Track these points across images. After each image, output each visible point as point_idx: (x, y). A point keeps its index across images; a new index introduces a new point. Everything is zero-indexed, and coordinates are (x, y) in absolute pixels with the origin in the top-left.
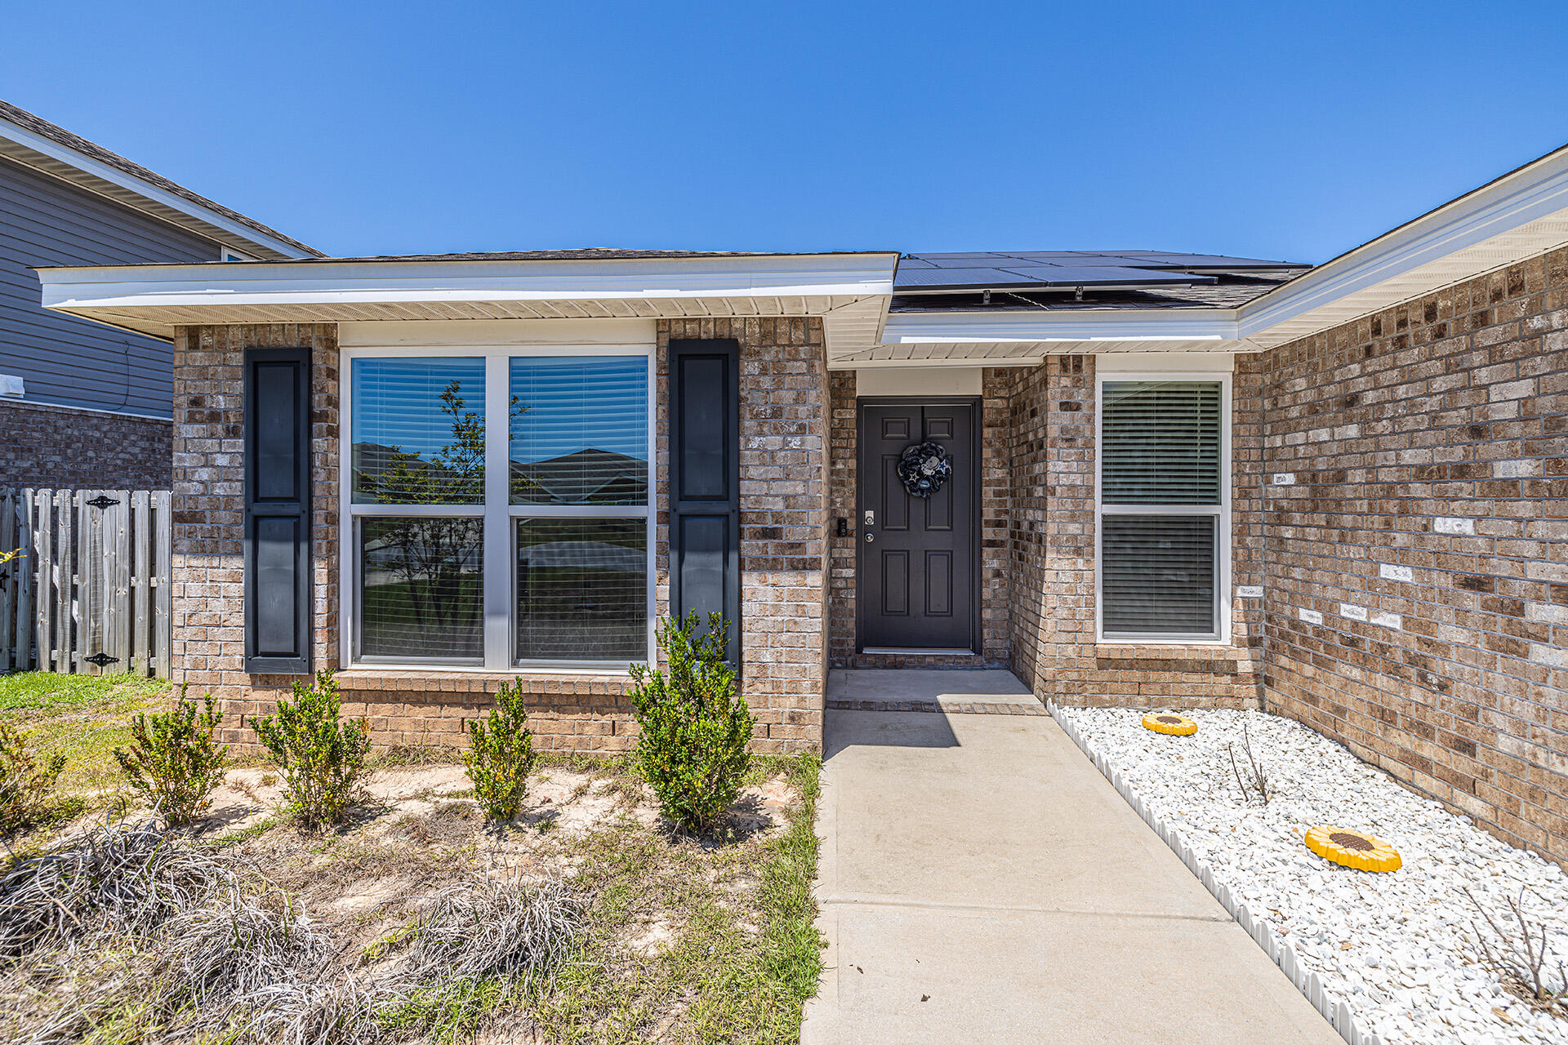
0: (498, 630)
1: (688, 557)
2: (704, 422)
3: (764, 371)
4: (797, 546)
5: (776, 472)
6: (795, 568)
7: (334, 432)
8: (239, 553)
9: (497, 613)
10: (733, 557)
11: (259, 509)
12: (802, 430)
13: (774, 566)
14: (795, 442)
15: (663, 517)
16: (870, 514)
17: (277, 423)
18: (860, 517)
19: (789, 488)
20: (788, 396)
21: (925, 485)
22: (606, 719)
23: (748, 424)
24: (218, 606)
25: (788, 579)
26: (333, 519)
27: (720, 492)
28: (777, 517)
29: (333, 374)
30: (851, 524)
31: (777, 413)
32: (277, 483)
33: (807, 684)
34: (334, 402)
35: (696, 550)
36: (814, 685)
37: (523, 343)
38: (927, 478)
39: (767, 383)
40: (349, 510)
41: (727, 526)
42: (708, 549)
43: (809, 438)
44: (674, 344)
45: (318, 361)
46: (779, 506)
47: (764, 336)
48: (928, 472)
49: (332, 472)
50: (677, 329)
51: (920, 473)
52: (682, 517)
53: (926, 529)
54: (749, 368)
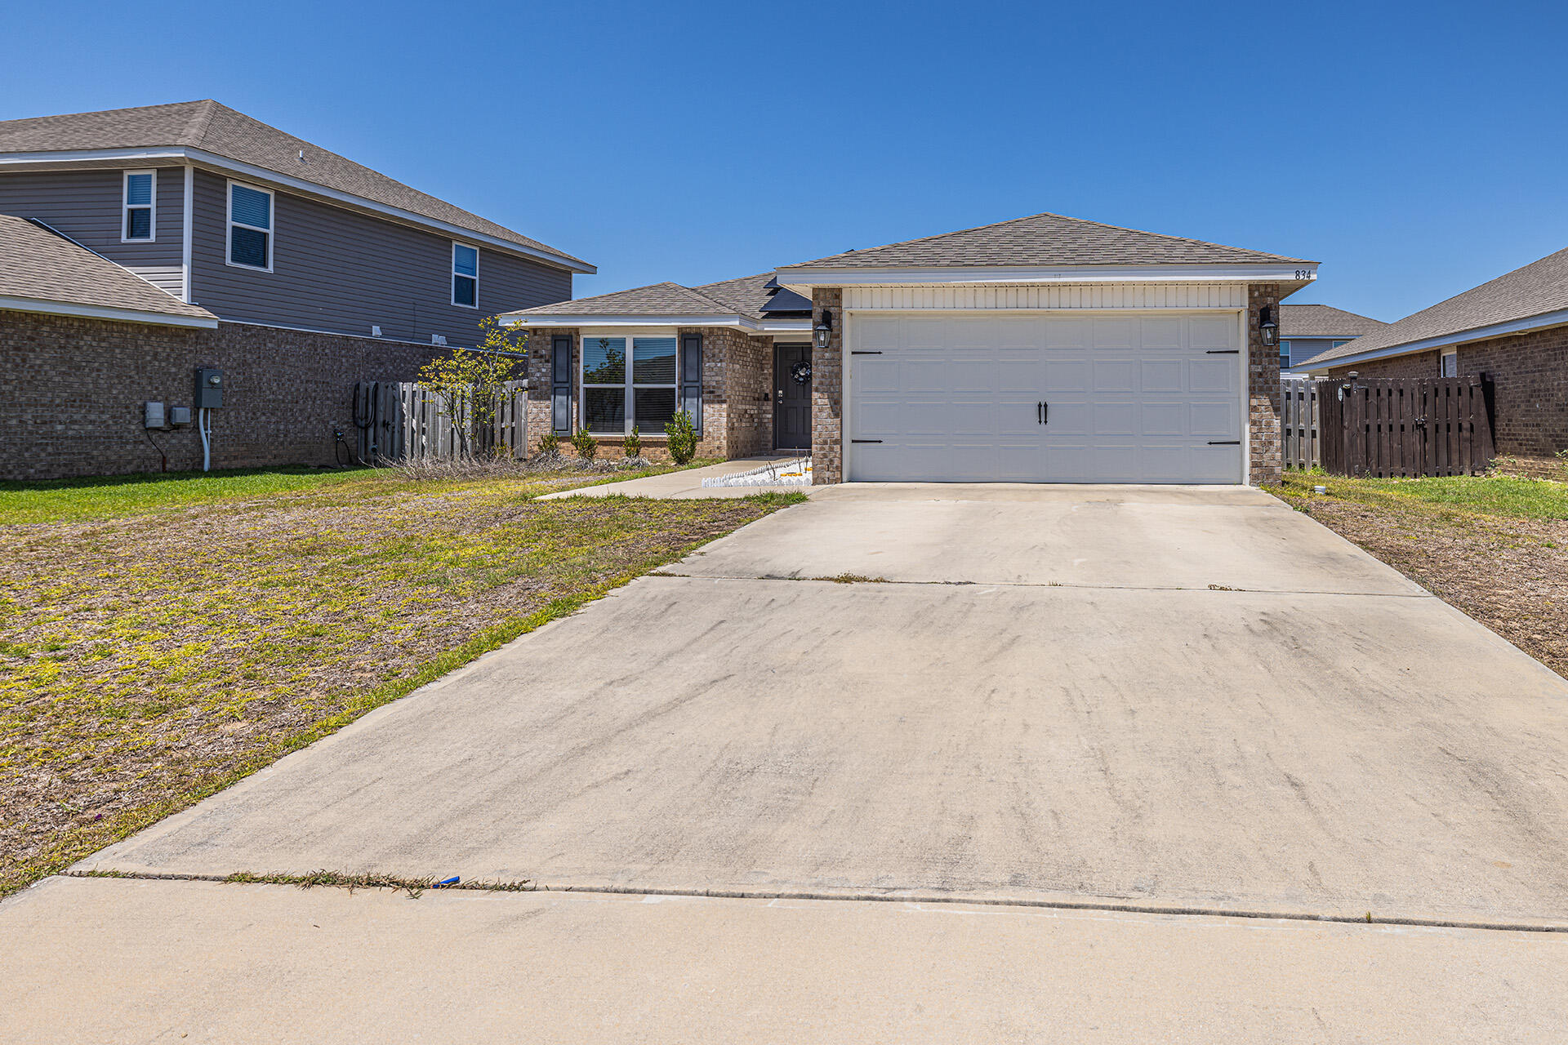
0: (629, 423)
1: (687, 399)
2: (692, 359)
3: (710, 343)
4: (719, 396)
5: (713, 374)
6: (719, 403)
7: (578, 361)
8: (550, 399)
9: (629, 418)
10: (700, 400)
11: (556, 385)
12: (721, 361)
13: (713, 402)
14: (719, 365)
15: (680, 387)
16: (781, 392)
17: (562, 359)
18: (776, 394)
19: (717, 378)
20: (717, 351)
21: (801, 379)
22: (662, 449)
23: (705, 359)
24: (542, 416)
25: (717, 406)
26: (578, 389)
27: (696, 379)
28: (714, 387)
29: (578, 343)
30: (770, 396)
31: (714, 356)
32: (562, 377)
33: (722, 437)
34: (578, 352)
35: (689, 397)
36: (725, 438)
37: (638, 334)
38: (802, 377)
39: (711, 347)
40: (582, 386)
41: (698, 390)
42: (693, 397)
43: (723, 363)
44: (683, 334)
45: (574, 340)
46: (714, 384)
47: (710, 332)
48: (802, 374)
49: (578, 372)
50: (684, 330)
51: (799, 375)
52: (685, 387)
53: (804, 398)
54: (706, 342)
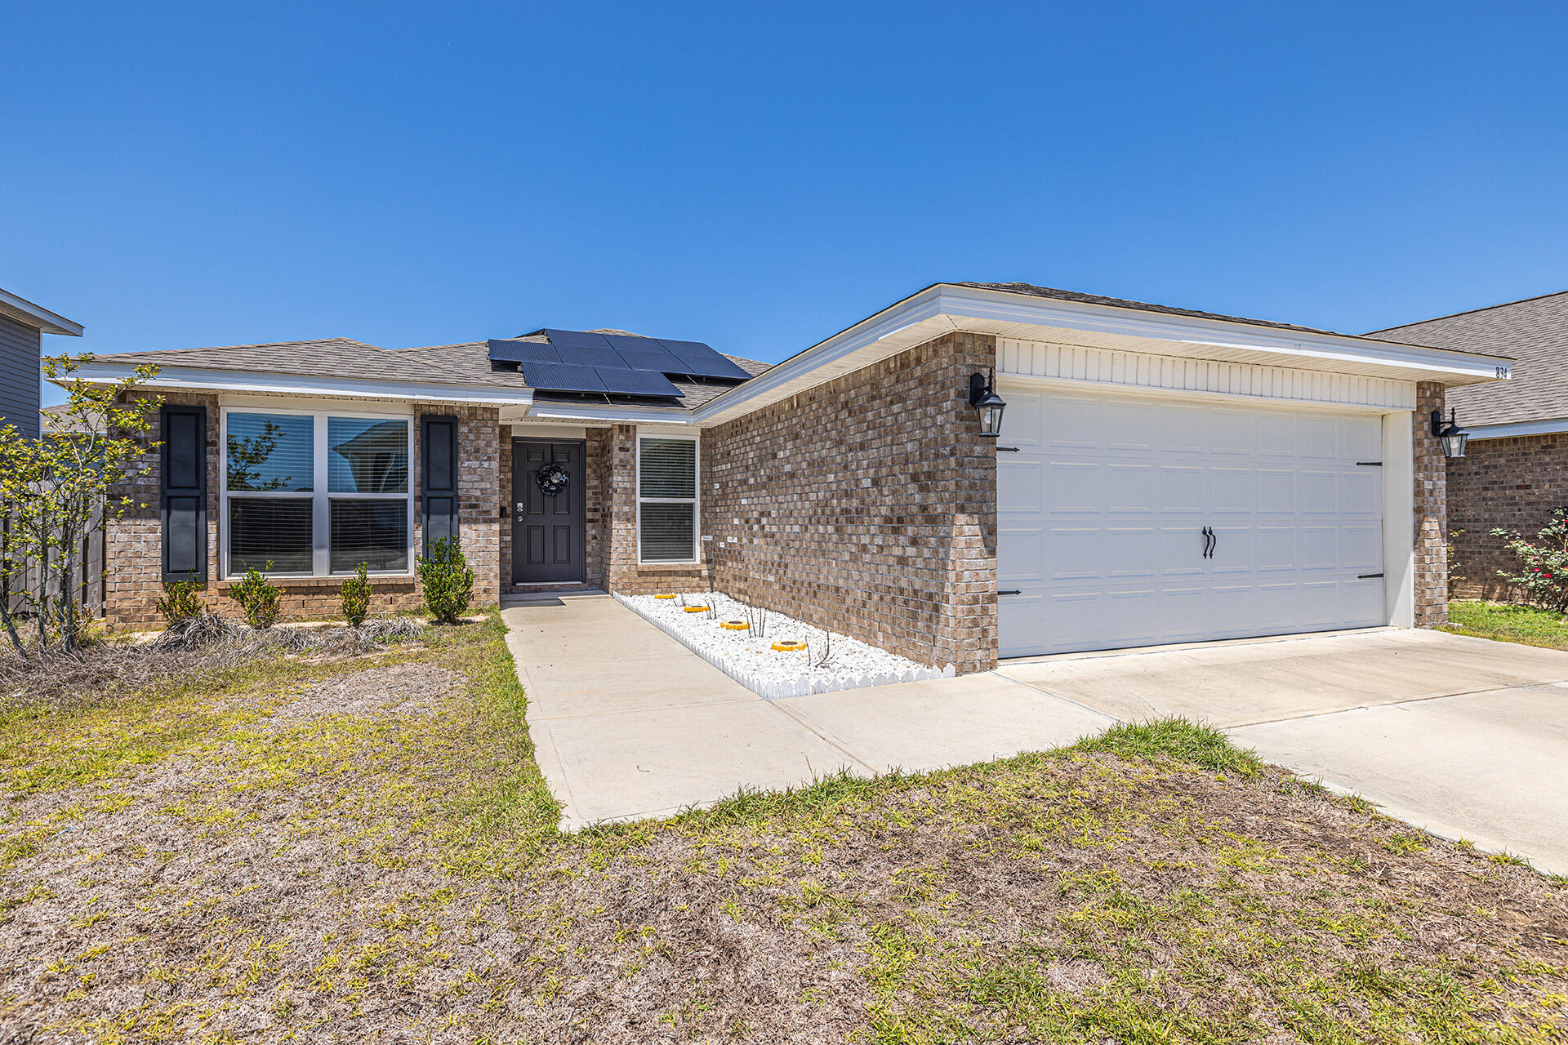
0: (321, 557)
1: (432, 517)
2: (440, 454)
3: (470, 431)
4: (488, 512)
5: (476, 478)
6: (486, 522)
7: (218, 452)
8: (159, 518)
9: (321, 547)
10: (455, 517)
11: (170, 492)
12: (489, 459)
13: (476, 521)
14: (486, 465)
15: (417, 499)
16: (520, 505)
17: (183, 447)
18: (515, 507)
19: (483, 485)
20: (482, 443)
21: (553, 488)
22: (388, 597)
23: (463, 455)
24: (140, 547)
25: (482, 527)
26: (217, 498)
27: (448, 486)
28: (477, 498)
29: (217, 421)
30: (509, 510)
31: (477, 451)
32: (184, 478)
33: (492, 574)
34: (218, 436)
35: (434, 514)
36: (496, 575)
37: (337, 410)
38: (555, 484)
39: (472, 437)
40: (225, 494)
41: (452, 502)
42: (442, 513)
43: (493, 463)
44: (423, 417)
45: (209, 414)
46: (478, 493)
47: (470, 415)
48: (555, 481)
49: (217, 473)
50: (425, 409)
51: (550, 482)
52: (428, 498)
53: (554, 514)
54: (463, 429)
